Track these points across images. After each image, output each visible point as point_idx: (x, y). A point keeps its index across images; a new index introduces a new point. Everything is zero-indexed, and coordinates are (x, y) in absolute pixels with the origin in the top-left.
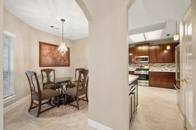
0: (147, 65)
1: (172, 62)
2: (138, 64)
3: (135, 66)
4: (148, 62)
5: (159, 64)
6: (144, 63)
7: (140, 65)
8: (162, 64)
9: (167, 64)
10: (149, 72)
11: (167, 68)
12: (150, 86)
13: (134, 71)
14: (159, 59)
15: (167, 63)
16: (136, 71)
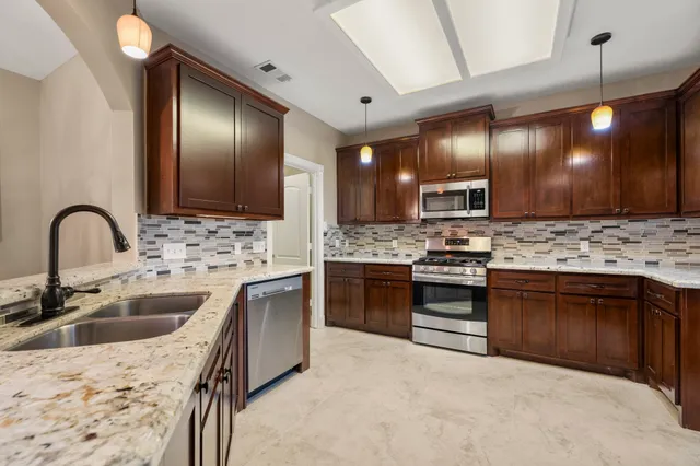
0: (481, 234)
1: (619, 216)
2: (439, 227)
3: (422, 237)
4: (484, 213)
5: (541, 225)
6: (463, 223)
7: (447, 233)
8: (561, 226)
9: (590, 226)
10: (489, 271)
11: (584, 247)
12: (495, 350)
13: (410, 267)
14: (542, 196)
15: (586, 223)
16: (422, 267)
